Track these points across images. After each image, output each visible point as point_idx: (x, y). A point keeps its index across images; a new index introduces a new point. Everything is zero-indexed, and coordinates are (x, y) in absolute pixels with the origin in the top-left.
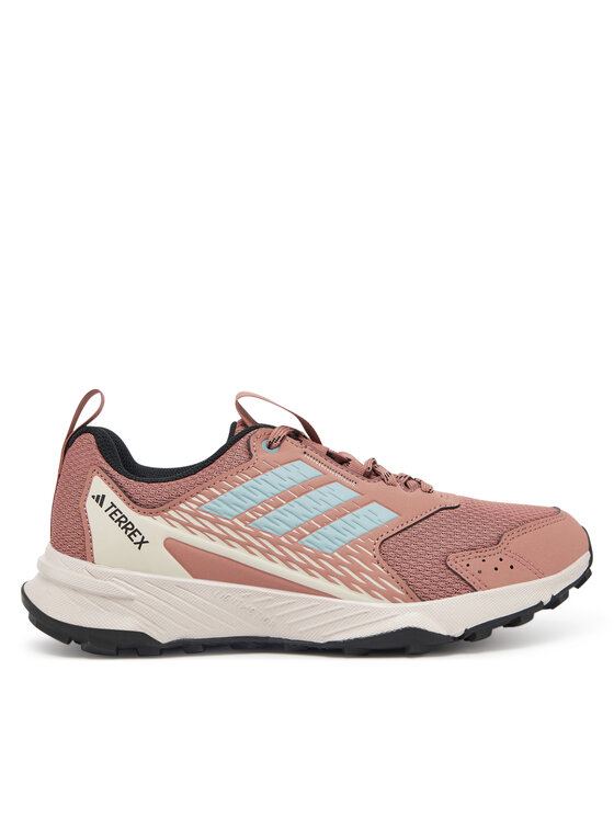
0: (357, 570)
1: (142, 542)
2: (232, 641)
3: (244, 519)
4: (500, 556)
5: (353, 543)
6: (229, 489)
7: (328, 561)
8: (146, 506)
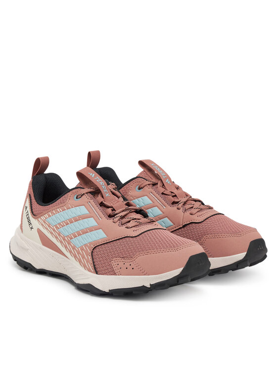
0: (83, 257)
1: (32, 228)
2: (53, 273)
3: (57, 227)
4: (131, 263)
5: (86, 245)
6: (59, 212)
7: (76, 251)
8: (33, 214)
